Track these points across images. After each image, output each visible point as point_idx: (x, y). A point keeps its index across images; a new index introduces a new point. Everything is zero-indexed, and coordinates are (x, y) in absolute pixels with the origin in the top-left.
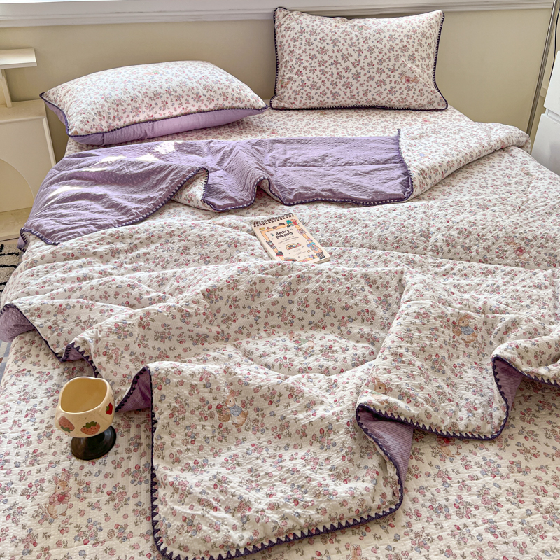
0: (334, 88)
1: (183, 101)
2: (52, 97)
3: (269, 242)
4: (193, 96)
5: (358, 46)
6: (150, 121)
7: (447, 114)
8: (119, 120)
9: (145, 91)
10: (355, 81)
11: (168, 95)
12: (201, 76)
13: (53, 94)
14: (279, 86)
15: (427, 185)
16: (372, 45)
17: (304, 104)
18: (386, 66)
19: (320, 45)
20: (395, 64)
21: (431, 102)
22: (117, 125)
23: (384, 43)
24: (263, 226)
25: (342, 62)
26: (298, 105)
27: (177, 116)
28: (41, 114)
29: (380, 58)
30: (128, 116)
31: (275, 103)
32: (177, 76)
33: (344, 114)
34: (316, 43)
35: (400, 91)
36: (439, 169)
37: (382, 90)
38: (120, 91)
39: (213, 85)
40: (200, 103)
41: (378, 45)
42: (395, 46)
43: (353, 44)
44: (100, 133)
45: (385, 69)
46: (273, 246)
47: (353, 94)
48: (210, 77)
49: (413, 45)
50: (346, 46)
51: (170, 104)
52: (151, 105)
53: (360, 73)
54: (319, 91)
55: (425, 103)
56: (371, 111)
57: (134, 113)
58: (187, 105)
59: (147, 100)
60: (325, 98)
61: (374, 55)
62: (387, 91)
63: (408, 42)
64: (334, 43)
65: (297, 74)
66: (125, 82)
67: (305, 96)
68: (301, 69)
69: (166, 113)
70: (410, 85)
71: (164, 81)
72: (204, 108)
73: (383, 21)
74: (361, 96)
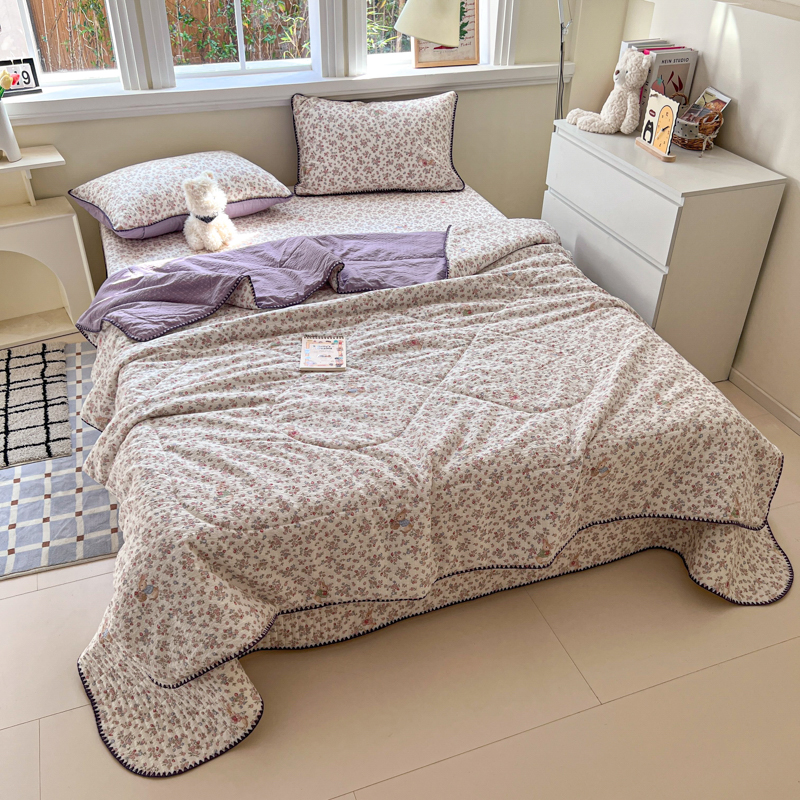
0: (356, 173)
2: (83, 195)
5: (376, 131)
7: (463, 195)
9: (177, 185)
10: (375, 166)
12: (227, 167)
14: (302, 173)
16: (388, 129)
17: (328, 190)
18: (404, 150)
19: (339, 131)
20: (412, 148)
21: (449, 183)
22: (156, 219)
23: (400, 127)
25: (362, 147)
26: (322, 191)
28: (70, 212)
29: (397, 142)
30: (165, 210)
33: (367, 199)
34: (335, 129)
35: (418, 174)
37: (401, 174)
38: (154, 186)
39: (240, 176)
41: (395, 129)
42: (411, 130)
43: (370, 130)
44: (141, 227)
45: (402, 153)
47: (374, 178)
49: (428, 129)
50: (365, 132)
53: (379, 158)
54: (341, 177)
55: (443, 184)
56: (393, 194)
57: (170, 207)
59: (180, 194)
60: (348, 183)
61: (391, 140)
62: (407, 175)
63: (422, 125)
64: (353, 128)
65: (318, 160)
66: (157, 177)
67: (328, 182)
68: (322, 155)
70: (428, 168)
71: (193, 174)
72: (233, 199)
73: (398, 105)
74: (382, 180)
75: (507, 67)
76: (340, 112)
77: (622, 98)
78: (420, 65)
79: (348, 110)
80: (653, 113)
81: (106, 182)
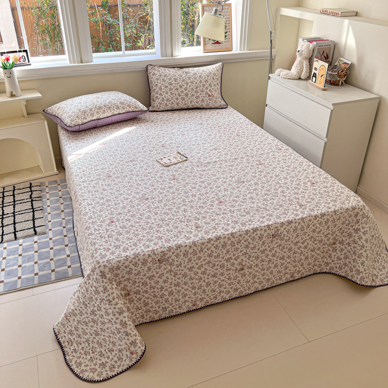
0: (177, 100)
1: (112, 109)
2: (50, 112)
4: (116, 107)
5: (186, 81)
6: (99, 119)
7: (227, 110)
8: (86, 119)
9: (95, 106)
10: (186, 97)
11: (105, 107)
12: (118, 98)
14: (152, 101)
16: (192, 80)
17: (164, 109)
18: (199, 90)
19: (169, 81)
20: (203, 89)
22: (85, 121)
23: (197, 79)
25: (180, 89)
26: (161, 109)
27: (110, 116)
28: (43, 120)
29: (196, 86)
30: (89, 117)
31: (151, 109)
33: (183, 112)
34: (167, 80)
35: (206, 101)
37: (198, 100)
38: (84, 106)
39: (124, 101)
40: (119, 110)
42: (202, 80)
43: (183, 80)
44: (78, 125)
47: (186, 103)
48: (122, 98)
49: (210, 80)
50: (181, 81)
51: (106, 111)
52: (98, 112)
53: (188, 93)
54: (170, 102)
55: (217, 105)
56: (194, 110)
57: (92, 116)
58: (114, 111)
59: (96, 110)
60: (173, 105)
61: (193, 85)
62: (201, 101)
63: (208, 78)
64: (176, 80)
65: (160, 95)
66: (85, 103)
67: (164, 105)
68: (162, 93)
69: (105, 115)
70: (210, 98)
71: (102, 101)
72: (121, 112)
73: (196, 69)
74: (189, 103)
75: (246, 52)
76: (169, 73)
77: (301, 63)
78: (205, 51)
79: (173, 72)
80: (316, 69)
81: (61, 105)
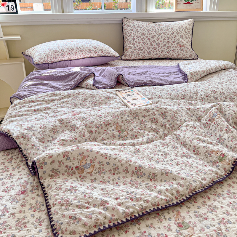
0: (149, 50)
1: (84, 52)
2: (27, 53)
3: (124, 98)
4: (88, 50)
5: (158, 32)
6: (69, 60)
8: (56, 58)
9: (67, 47)
10: (158, 47)
11: (77, 50)
12: (91, 43)
13: (27, 52)
14: (125, 51)
15: (194, 79)
16: (164, 31)
17: (136, 57)
18: (171, 40)
19: (142, 32)
20: (175, 39)
21: (190, 56)
22: (55, 61)
23: (169, 31)
24: (120, 92)
25: (152, 39)
26: (133, 58)
27: (81, 59)
28: (22, 61)
29: (168, 37)
30: (60, 57)
31: (123, 58)
32: (81, 42)
33: (153, 61)
35: (177, 51)
36: (198, 73)
37: (170, 50)
38: (56, 47)
39: (97, 46)
40: (91, 53)
41: (167, 32)
42: (174, 32)
43: (156, 31)
44: (47, 64)
45: (170, 41)
46: (125, 99)
47: (157, 52)
48: (95, 43)
49: (182, 32)
50: (153, 32)
51: (78, 53)
52: (70, 54)
53: (160, 43)
54: (142, 51)
55: (188, 56)
56: (165, 60)
57: (62, 56)
58: (85, 54)
59: (68, 51)
60: (145, 54)
61: (165, 36)
62: (172, 51)
63: (180, 30)
64: (148, 31)
65: (132, 44)
67: (136, 54)
68: (134, 42)
69: (76, 57)
70: (182, 48)
71: (75, 44)
72: (93, 56)
73: (168, 23)
74: (160, 53)
75: (215, 11)
76: (143, 25)
78: (177, 10)
79: (146, 24)
